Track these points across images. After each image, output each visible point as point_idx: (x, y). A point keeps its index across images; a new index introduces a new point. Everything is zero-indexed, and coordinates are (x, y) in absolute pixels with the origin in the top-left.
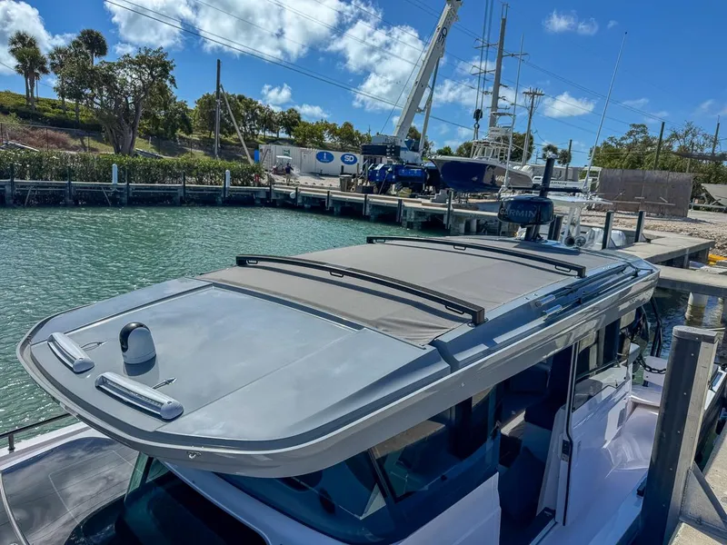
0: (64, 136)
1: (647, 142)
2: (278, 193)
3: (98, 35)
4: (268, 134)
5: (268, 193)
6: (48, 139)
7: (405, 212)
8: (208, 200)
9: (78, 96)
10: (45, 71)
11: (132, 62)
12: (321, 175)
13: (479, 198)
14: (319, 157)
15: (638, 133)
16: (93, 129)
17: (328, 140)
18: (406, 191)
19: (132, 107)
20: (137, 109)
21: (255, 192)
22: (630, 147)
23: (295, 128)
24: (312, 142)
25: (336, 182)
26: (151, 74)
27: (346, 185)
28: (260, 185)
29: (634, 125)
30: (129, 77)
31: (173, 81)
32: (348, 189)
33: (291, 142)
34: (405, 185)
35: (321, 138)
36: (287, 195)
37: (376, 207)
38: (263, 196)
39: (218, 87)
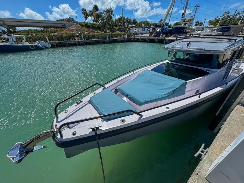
0: (94, 30)
1: (229, 17)
2: (136, 38)
3: (97, 6)
4: (130, 26)
5: (134, 39)
6: (92, 31)
7: (165, 40)
8: (123, 41)
9: (97, 21)
10: (89, 16)
11: (105, 12)
12: (143, 34)
13: (181, 36)
14: (142, 30)
15: (226, 14)
16: (99, 28)
17: (143, 25)
18: (165, 35)
19: (106, 22)
20: (107, 23)
21: (132, 39)
22: (223, 19)
23: (136, 23)
24: (140, 26)
25: (148, 35)
26: (109, 14)
27: (150, 36)
28: (132, 37)
29: (225, 12)
30: (105, 15)
31: (113, 15)
32: (151, 36)
33: (135, 27)
34: (164, 34)
35: (142, 25)
36: (138, 39)
37: (158, 39)
38: (133, 39)
39: (122, 15)
